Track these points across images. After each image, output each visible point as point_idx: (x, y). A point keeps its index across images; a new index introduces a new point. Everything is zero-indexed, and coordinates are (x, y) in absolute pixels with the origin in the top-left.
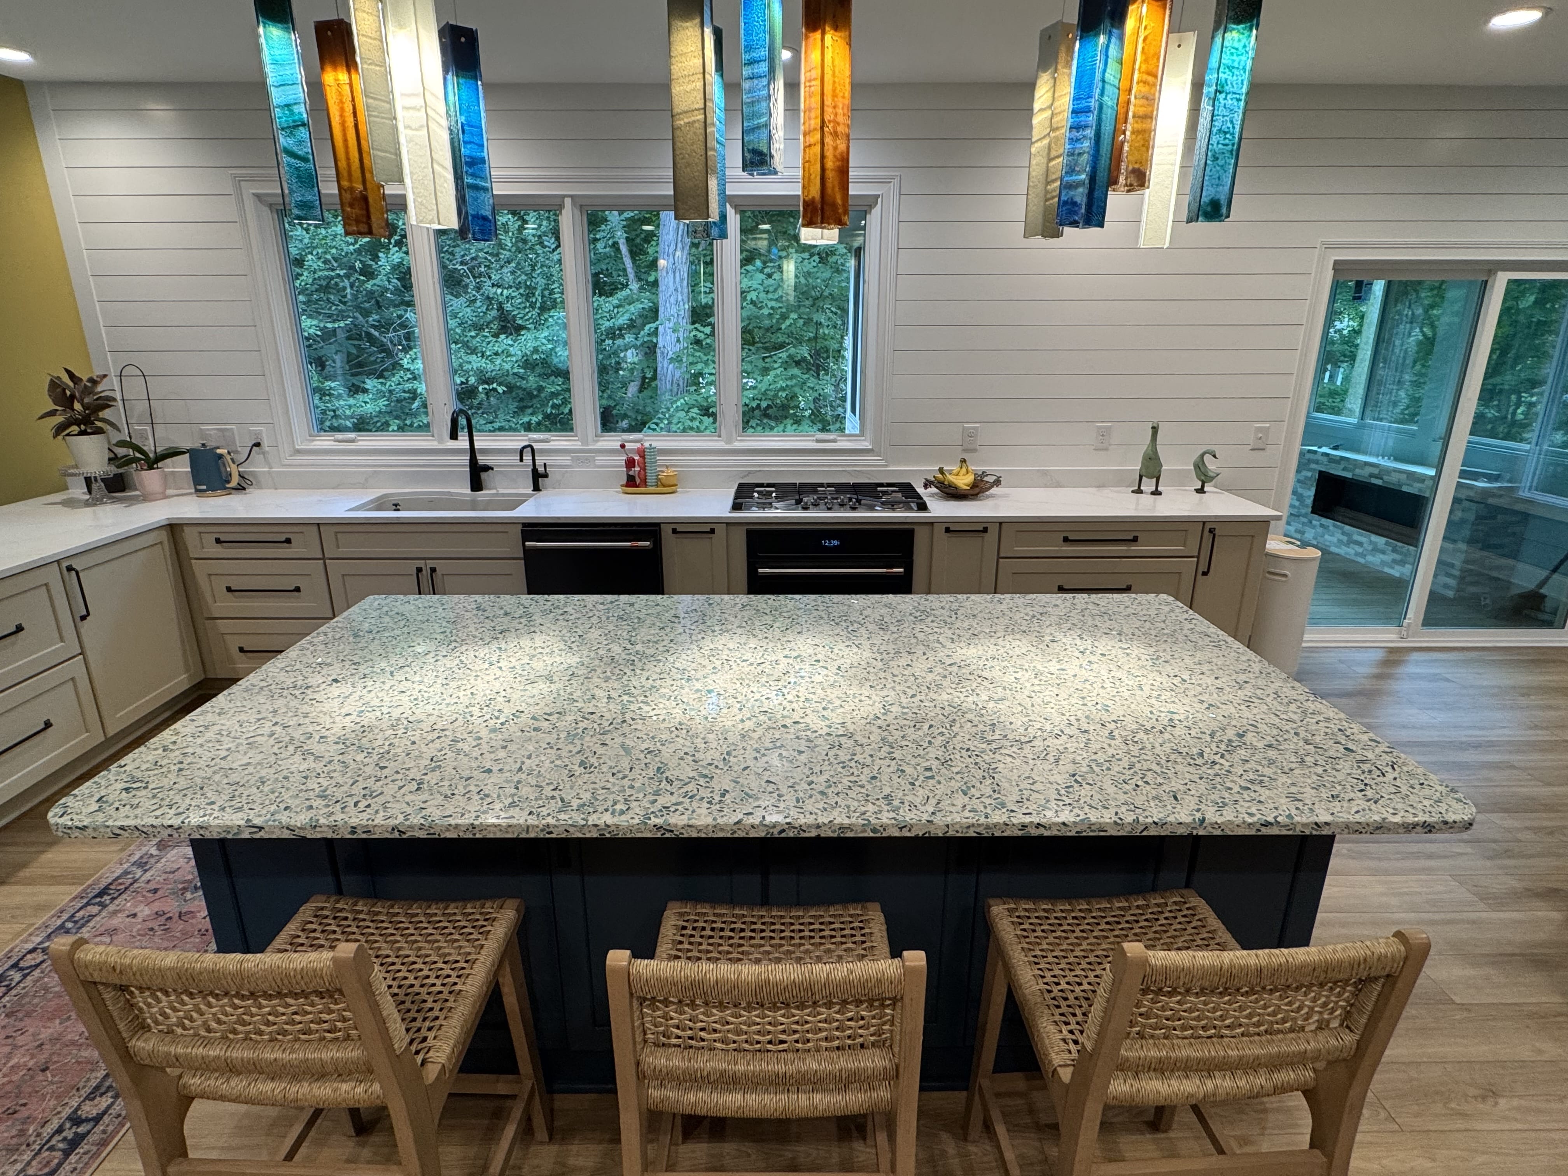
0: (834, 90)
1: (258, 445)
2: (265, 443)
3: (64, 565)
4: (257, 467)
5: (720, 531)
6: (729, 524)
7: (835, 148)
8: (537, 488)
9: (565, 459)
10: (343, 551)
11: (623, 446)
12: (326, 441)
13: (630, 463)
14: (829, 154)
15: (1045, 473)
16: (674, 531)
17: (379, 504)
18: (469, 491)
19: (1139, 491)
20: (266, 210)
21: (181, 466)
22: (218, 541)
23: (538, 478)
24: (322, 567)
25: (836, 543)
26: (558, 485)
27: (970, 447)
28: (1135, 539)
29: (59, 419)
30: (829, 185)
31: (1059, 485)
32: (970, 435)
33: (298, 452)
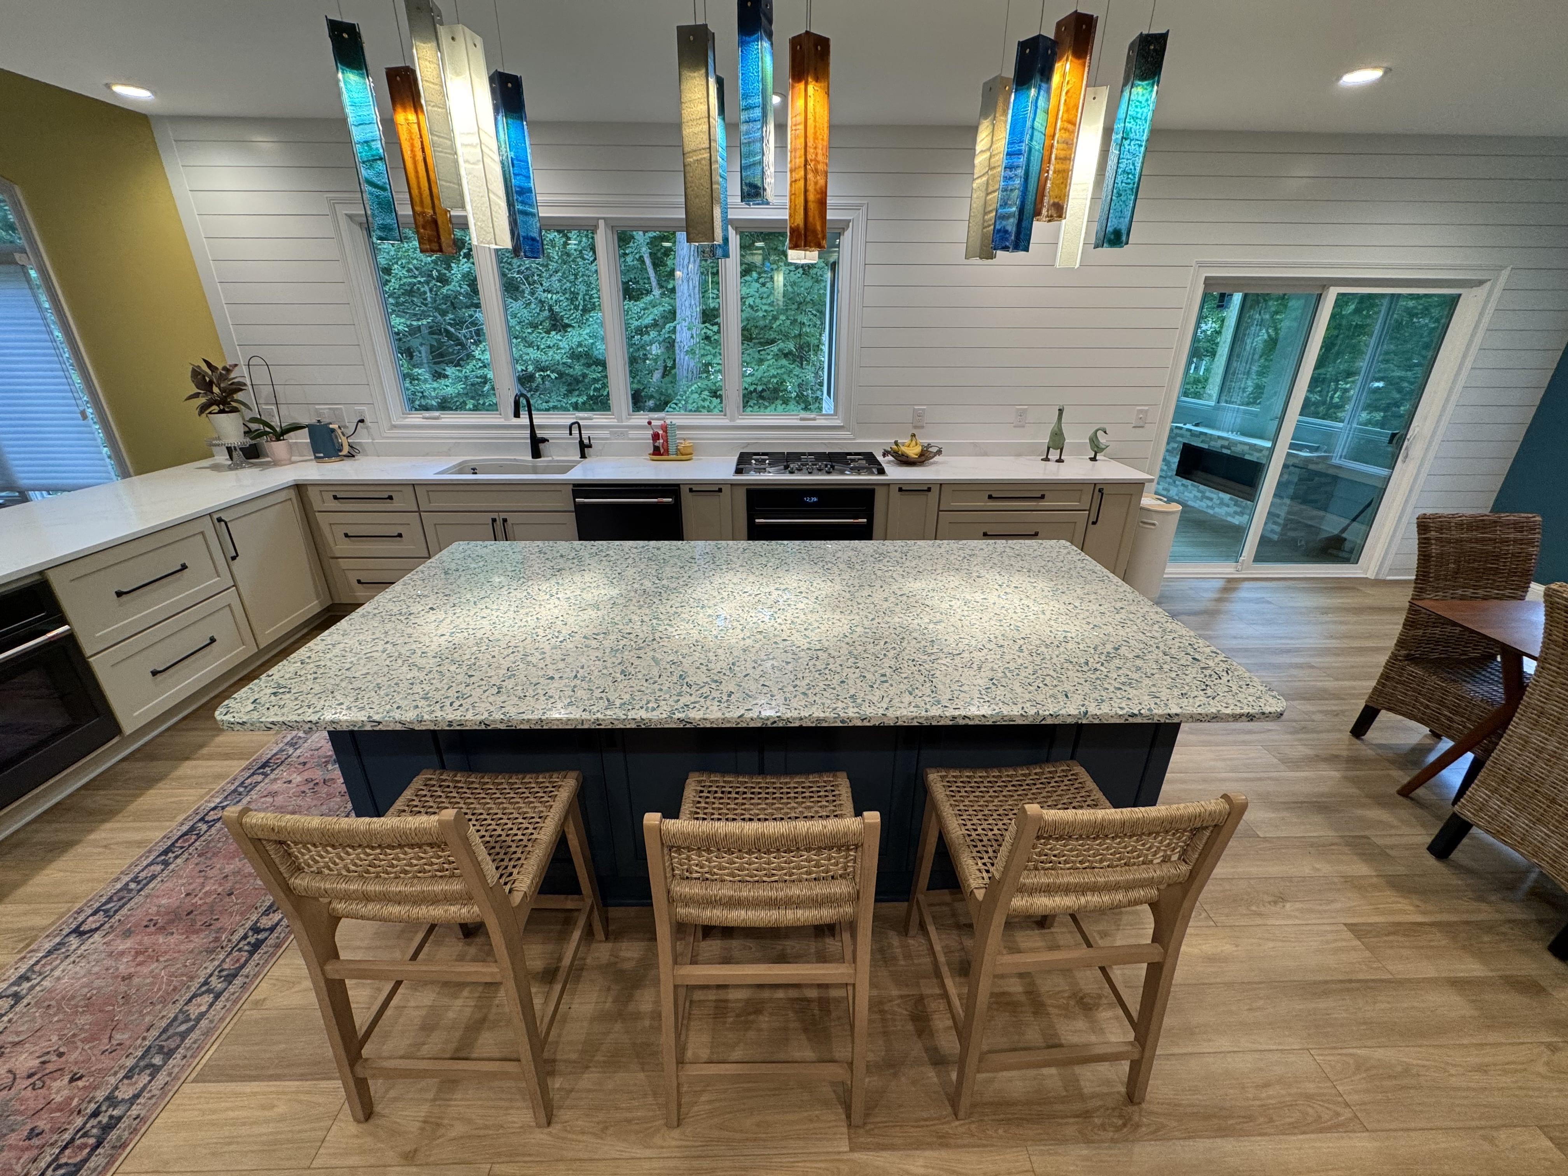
0: (815, 133)
1: (362, 421)
2: (368, 420)
3: (215, 516)
4: (362, 438)
5: (726, 490)
6: (733, 485)
7: (816, 183)
8: (583, 456)
9: (605, 433)
10: (434, 506)
11: (650, 423)
12: (417, 418)
13: (656, 437)
14: (811, 188)
15: (975, 445)
16: (691, 490)
17: (460, 469)
18: (530, 458)
19: (1047, 459)
20: (357, 228)
21: (302, 438)
22: (335, 498)
23: (584, 448)
24: (418, 518)
25: (815, 499)
26: (600, 454)
27: (919, 424)
28: (1043, 497)
29: (202, 400)
30: (811, 214)
31: (985, 454)
32: (919, 415)
33: (395, 427)
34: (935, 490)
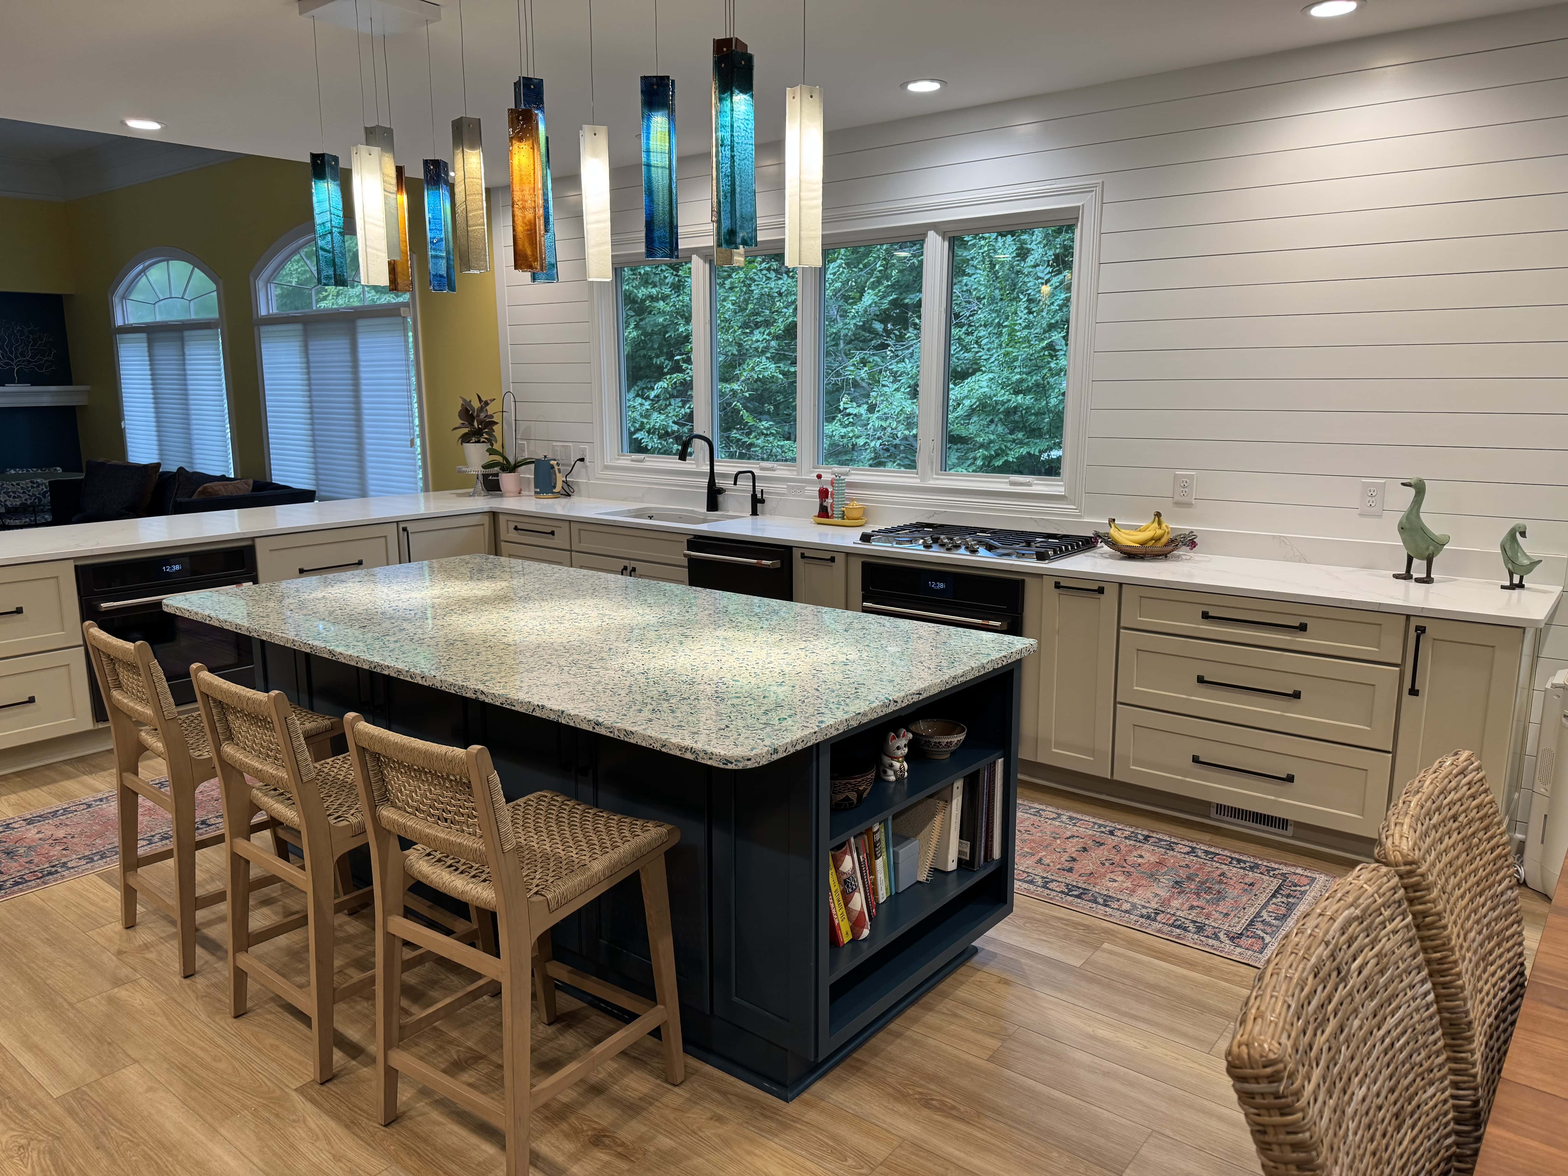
1: (582, 460)
2: (587, 459)
3: (402, 525)
4: (579, 478)
5: (840, 559)
6: (849, 554)
8: (754, 512)
9: (781, 487)
11: (819, 477)
12: (630, 461)
13: (824, 494)
15: (1282, 542)
16: (803, 556)
17: (638, 514)
18: (704, 510)
19: (1407, 576)
22: (516, 528)
23: (757, 502)
25: (941, 586)
26: (773, 512)
27: (1188, 500)
28: (1303, 628)
31: (1303, 560)
32: (1185, 485)
33: (607, 467)
34: (1111, 592)
